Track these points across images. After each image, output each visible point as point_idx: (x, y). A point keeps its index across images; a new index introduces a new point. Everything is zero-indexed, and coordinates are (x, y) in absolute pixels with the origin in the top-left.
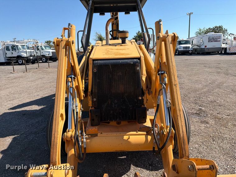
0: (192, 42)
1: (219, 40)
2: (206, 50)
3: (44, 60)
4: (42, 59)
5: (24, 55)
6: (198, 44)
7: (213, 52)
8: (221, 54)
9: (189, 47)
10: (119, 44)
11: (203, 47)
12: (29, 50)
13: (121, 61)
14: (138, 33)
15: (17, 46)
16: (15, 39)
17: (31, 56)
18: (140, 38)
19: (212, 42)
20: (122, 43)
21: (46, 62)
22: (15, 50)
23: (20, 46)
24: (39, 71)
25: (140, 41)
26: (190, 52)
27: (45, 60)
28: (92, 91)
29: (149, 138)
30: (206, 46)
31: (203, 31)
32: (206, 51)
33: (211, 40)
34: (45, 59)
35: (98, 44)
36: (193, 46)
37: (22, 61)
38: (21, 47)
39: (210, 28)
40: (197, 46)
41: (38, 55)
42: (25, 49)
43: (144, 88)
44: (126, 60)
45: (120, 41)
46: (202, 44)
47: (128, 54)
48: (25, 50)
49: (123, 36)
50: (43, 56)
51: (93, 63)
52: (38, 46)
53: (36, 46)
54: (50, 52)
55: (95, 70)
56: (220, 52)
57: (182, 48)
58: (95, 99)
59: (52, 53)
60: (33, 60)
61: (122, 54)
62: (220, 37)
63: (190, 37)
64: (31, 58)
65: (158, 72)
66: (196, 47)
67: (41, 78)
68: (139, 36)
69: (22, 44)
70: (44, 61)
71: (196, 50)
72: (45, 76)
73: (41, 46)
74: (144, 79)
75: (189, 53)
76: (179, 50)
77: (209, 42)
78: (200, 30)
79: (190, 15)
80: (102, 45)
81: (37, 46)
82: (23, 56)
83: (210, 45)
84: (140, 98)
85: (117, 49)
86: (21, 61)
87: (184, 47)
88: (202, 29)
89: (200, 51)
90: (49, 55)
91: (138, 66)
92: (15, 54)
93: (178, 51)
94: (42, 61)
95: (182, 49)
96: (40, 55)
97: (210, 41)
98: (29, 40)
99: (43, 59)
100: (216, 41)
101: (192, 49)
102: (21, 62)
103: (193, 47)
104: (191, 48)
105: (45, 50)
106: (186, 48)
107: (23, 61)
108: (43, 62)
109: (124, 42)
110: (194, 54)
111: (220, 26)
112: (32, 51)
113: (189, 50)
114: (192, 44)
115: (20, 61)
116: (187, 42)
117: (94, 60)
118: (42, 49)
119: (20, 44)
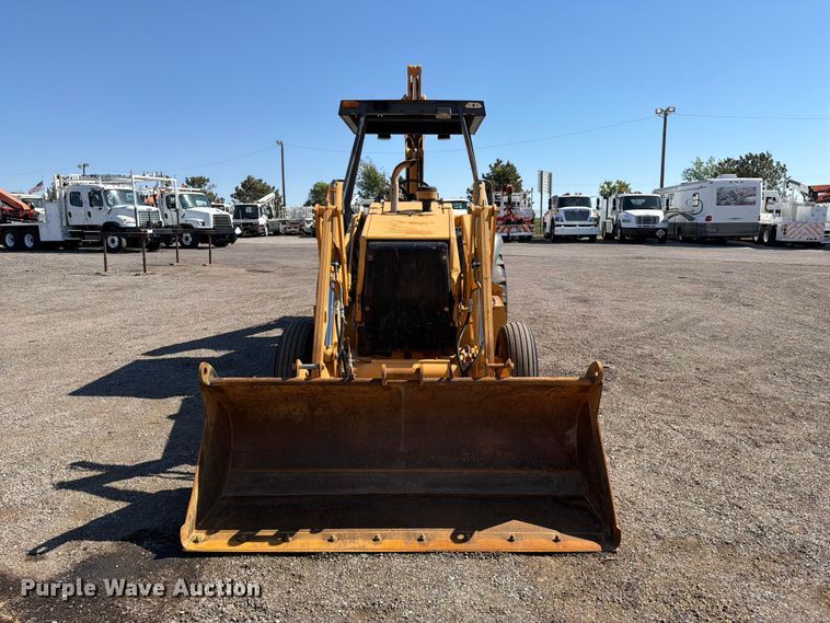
0: (667, 204)
1: (751, 199)
2: (708, 230)
3: (187, 239)
4: (181, 235)
5: (129, 222)
6: (688, 210)
7: (731, 238)
8: (759, 244)
9: (655, 219)
10: (417, 211)
11: (700, 220)
12: (145, 208)
13: (415, 244)
14: (496, 165)
15: (107, 192)
16: (84, 166)
17: (149, 225)
18: (500, 183)
19: (729, 204)
20: (424, 210)
21: (193, 246)
22: (100, 203)
23: (114, 193)
24: (180, 271)
25: (500, 194)
26: (660, 234)
27: (190, 239)
28: (363, 293)
29: (454, 367)
30: (709, 218)
31: (706, 169)
32: (711, 232)
33: (724, 198)
34: (192, 236)
35: (375, 211)
36: (669, 215)
37: (120, 241)
38: (119, 195)
39: (729, 160)
40: (683, 214)
41: (171, 224)
42: (132, 202)
43: (455, 292)
44: (425, 243)
45: (418, 205)
46: (697, 210)
47: (429, 233)
48: (131, 207)
49: (426, 198)
50: (187, 227)
51: (367, 245)
52: (173, 196)
53: (165, 196)
54: (208, 214)
55: (371, 258)
56: (756, 239)
57: (633, 220)
58: (367, 309)
59: (216, 218)
60: (155, 239)
61: (419, 233)
62: (754, 191)
63: (665, 186)
64: (150, 231)
65: (473, 261)
66: (679, 219)
67: (195, 291)
68: (498, 174)
69: (121, 187)
70: (188, 243)
71: (679, 228)
72: (206, 285)
73: (181, 196)
74: (455, 276)
75: (657, 237)
76: (624, 225)
77: (718, 204)
78: (699, 164)
79: (666, 115)
80: (383, 213)
81: (167, 193)
82: (124, 224)
83: (724, 215)
84: (446, 309)
85: (411, 223)
86: (116, 238)
87: (639, 219)
88: (705, 160)
89: (692, 232)
90: (203, 224)
91: (444, 253)
92: (99, 218)
93: (622, 229)
94: (181, 243)
95: (633, 225)
96: (175, 223)
97: (723, 202)
98: (147, 176)
99: (185, 235)
100: (742, 203)
101: (665, 226)
102: (116, 244)
103: (671, 220)
104: (663, 222)
105: (195, 209)
106: (647, 219)
107: (124, 240)
108: (184, 247)
109: (427, 208)
110: (673, 240)
111: (763, 156)
112: (154, 209)
113: (657, 226)
114: (668, 209)
115: (113, 241)
116: (650, 202)
117: (369, 240)
118: (184, 205)
119: (116, 187)
